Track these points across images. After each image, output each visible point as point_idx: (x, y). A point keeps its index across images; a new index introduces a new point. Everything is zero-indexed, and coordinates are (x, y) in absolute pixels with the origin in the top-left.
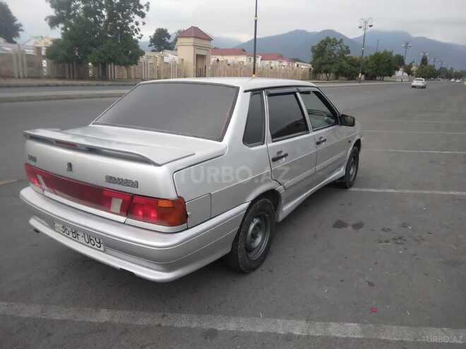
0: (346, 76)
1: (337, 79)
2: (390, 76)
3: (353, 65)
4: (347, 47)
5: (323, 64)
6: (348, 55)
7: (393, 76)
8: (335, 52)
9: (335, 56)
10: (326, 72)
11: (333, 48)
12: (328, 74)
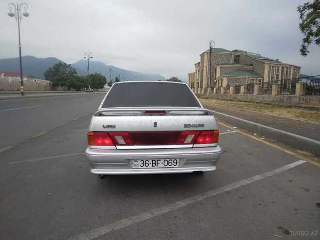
0: (75, 88)
1: (69, 90)
2: (102, 88)
3: (79, 81)
4: (74, 70)
5: (59, 80)
6: (75, 75)
7: (103, 88)
8: (67, 73)
9: (67, 75)
10: (62, 85)
11: (64, 70)
12: (64, 87)
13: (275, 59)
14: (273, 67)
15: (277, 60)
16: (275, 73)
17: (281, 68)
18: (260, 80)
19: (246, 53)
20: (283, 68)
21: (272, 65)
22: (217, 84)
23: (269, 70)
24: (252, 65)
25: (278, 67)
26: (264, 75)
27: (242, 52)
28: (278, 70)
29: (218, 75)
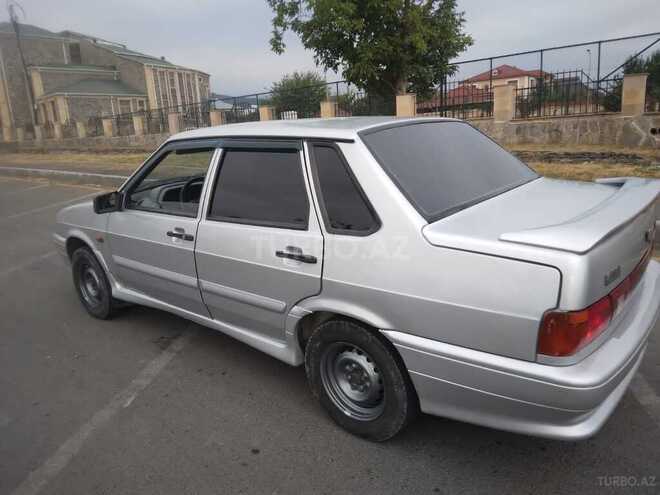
13: (159, 57)
14: (162, 73)
15: (163, 58)
16: (168, 88)
17: (176, 76)
18: (141, 103)
19: (95, 41)
20: (180, 75)
21: (159, 69)
22: (42, 113)
23: (156, 81)
24: (114, 68)
25: (172, 74)
26: (147, 90)
27: (84, 36)
28: (172, 81)
29: (39, 90)
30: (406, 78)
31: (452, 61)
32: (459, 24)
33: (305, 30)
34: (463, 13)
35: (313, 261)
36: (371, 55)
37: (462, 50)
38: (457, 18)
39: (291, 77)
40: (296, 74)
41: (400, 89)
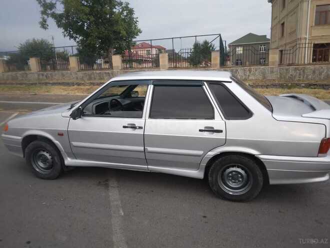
30: (113, 47)
31: (134, 40)
32: (136, 23)
33: (58, 18)
34: (137, 18)
35: (221, 131)
36: (97, 34)
37: (137, 35)
38: (135, 20)
39: (31, 41)
40: (34, 40)
41: (111, 52)
